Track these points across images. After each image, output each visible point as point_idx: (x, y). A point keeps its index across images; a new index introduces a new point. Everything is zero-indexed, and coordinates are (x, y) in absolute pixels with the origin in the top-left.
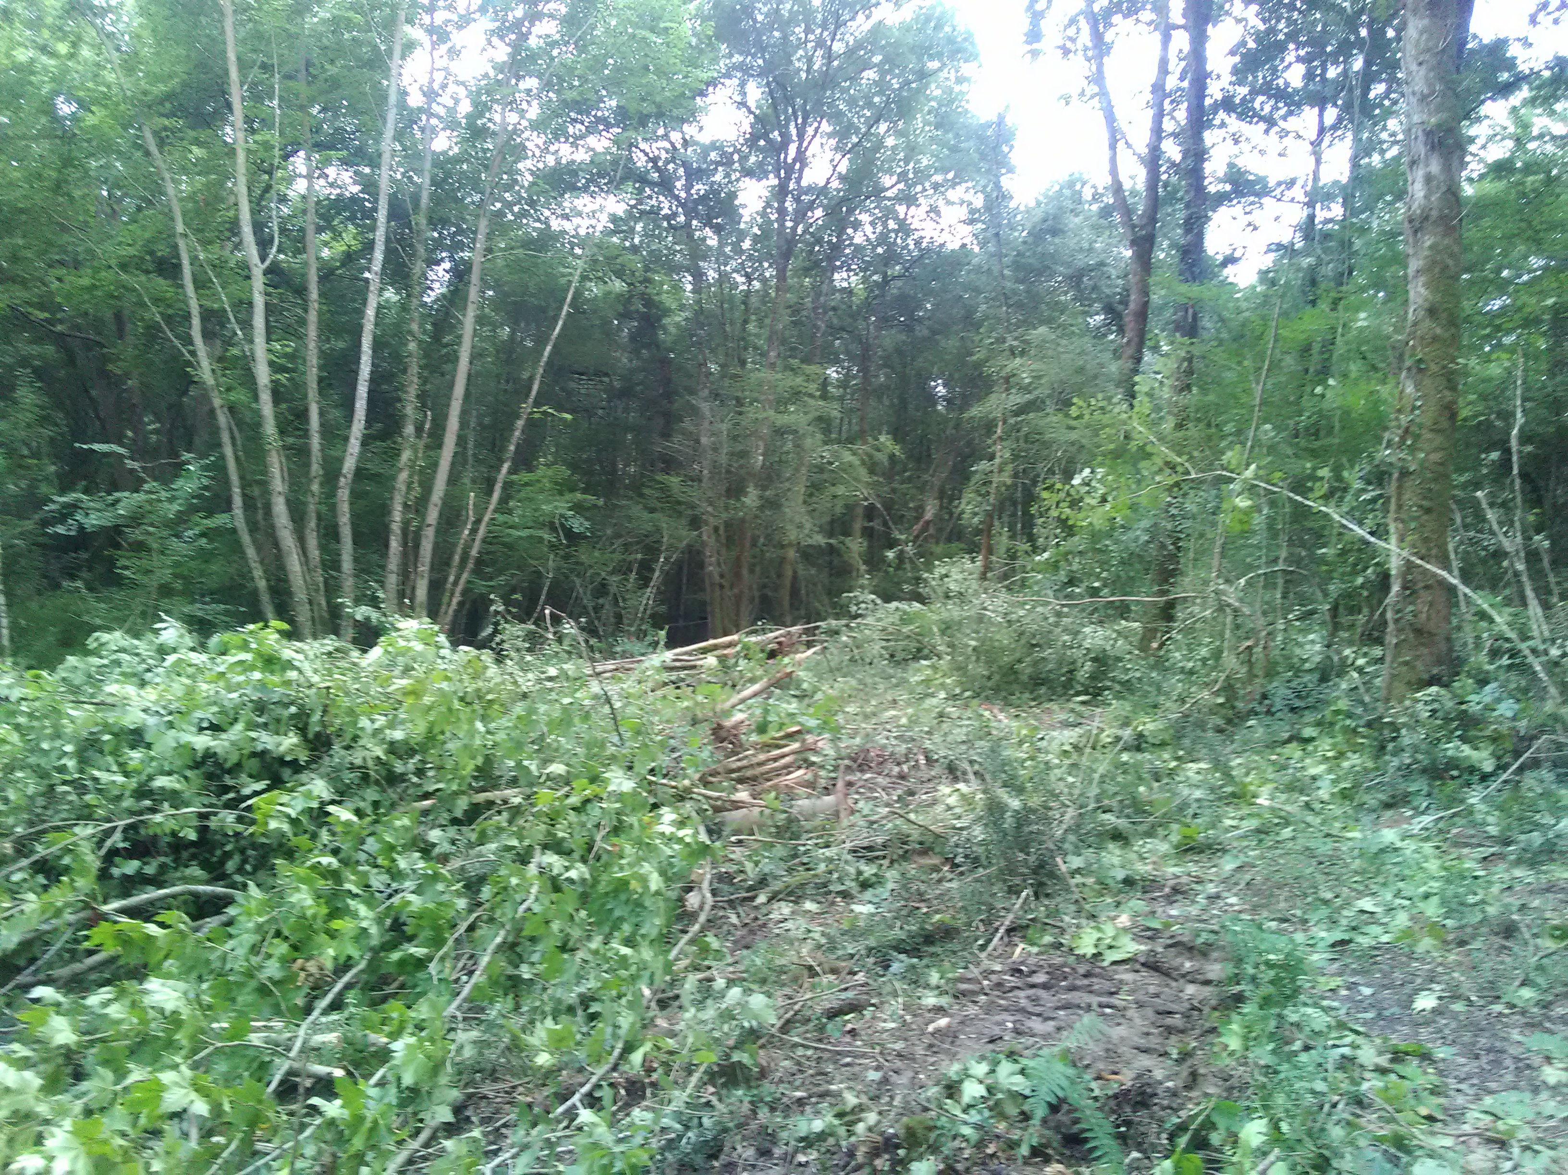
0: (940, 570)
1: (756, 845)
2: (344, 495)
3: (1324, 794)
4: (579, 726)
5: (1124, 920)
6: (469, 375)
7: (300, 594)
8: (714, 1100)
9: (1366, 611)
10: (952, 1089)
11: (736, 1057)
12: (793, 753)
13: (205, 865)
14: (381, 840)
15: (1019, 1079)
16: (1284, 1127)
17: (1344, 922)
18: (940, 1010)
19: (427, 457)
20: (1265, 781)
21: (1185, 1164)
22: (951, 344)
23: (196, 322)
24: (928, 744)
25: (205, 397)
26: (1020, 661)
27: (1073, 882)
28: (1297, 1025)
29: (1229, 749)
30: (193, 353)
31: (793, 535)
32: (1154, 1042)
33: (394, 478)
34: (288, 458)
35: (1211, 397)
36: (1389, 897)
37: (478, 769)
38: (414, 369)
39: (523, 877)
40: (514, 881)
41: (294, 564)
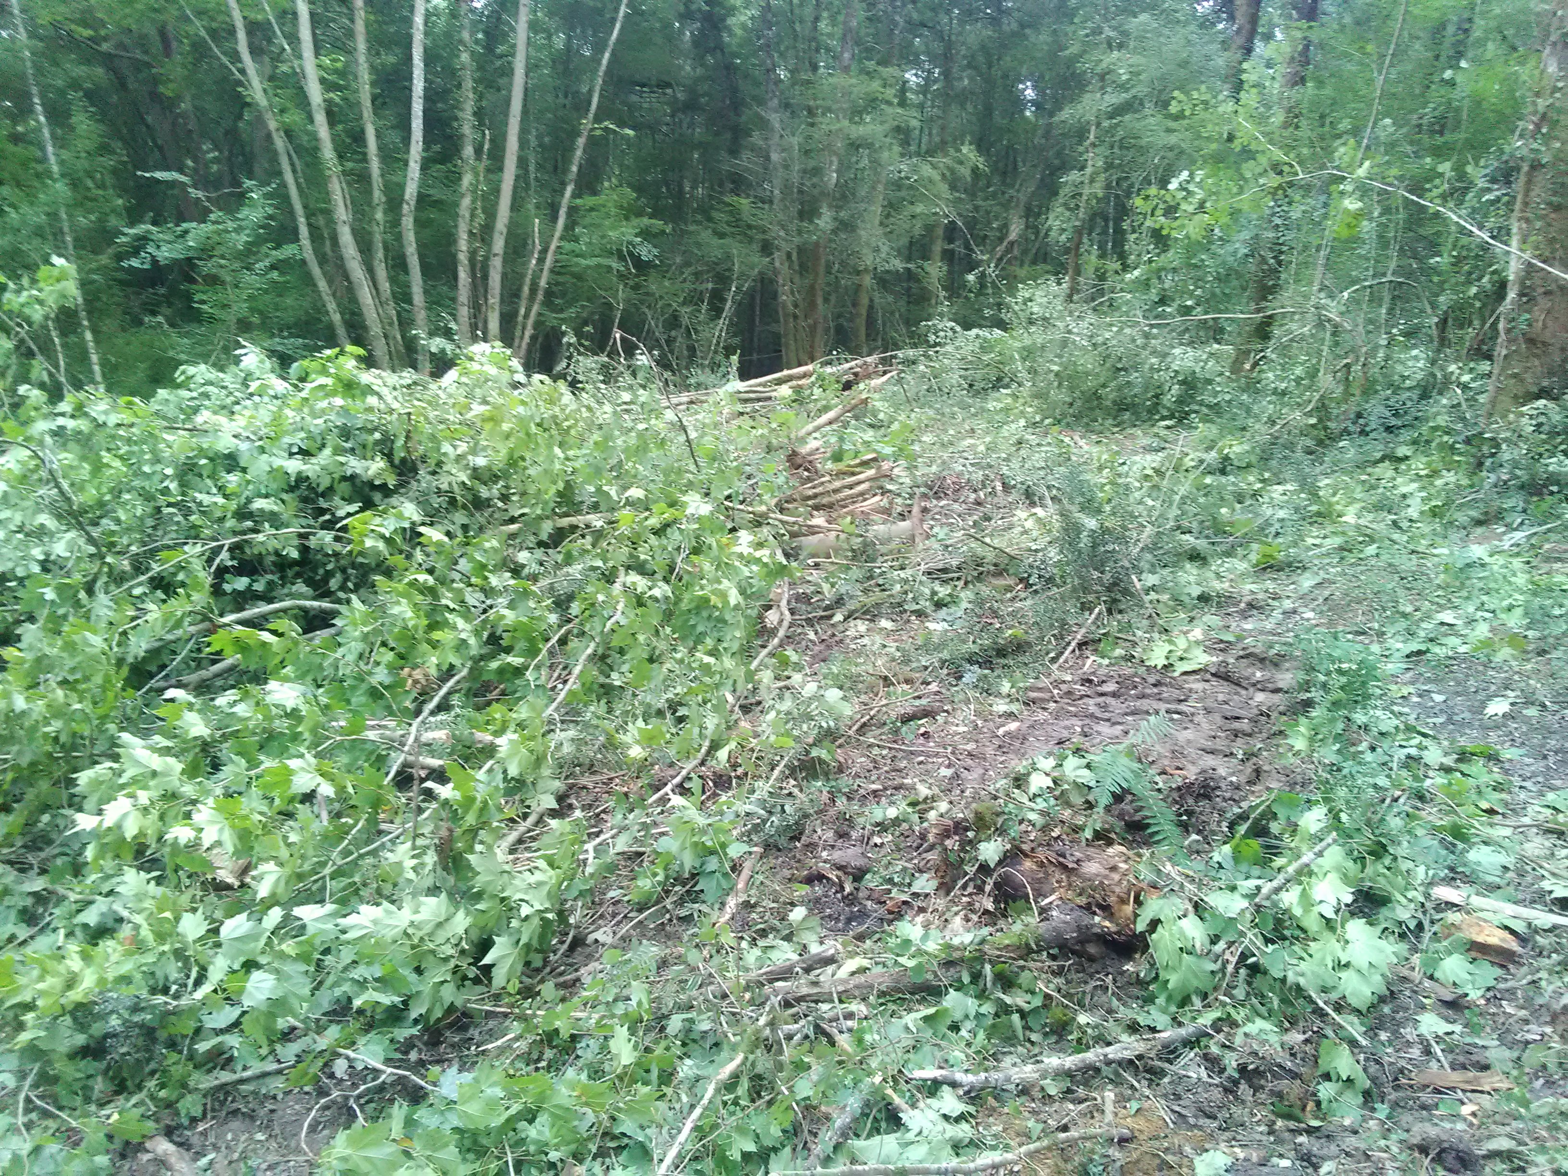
0: (1023, 292)
1: (832, 568)
2: (408, 223)
3: (1413, 512)
4: (654, 453)
5: (1197, 633)
6: (526, 89)
7: (375, 329)
8: (796, 791)
9: (1476, 323)
10: (1020, 781)
11: (815, 753)
12: (869, 480)
13: (309, 582)
14: (472, 560)
15: (1086, 772)
16: (1344, 817)
17: (1422, 634)
18: (1010, 716)
19: (488, 181)
20: (1353, 501)
21: (1244, 848)
22: (1042, 39)
23: (241, 35)
24: (1005, 470)
25: (259, 120)
26: (1104, 386)
27: (1147, 598)
28: (1366, 728)
29: (1318, 470)
30: (243, 71)
31: (868, 260)
32: (1220, 744)
33: (457, 205)
34: (349, 184)
35: (1328, 91)
36: (1471, 609)
37: (560, 494)
38: (468, 84)
39: (609, 595)
40: (601, 598)
41: (366, 296)
